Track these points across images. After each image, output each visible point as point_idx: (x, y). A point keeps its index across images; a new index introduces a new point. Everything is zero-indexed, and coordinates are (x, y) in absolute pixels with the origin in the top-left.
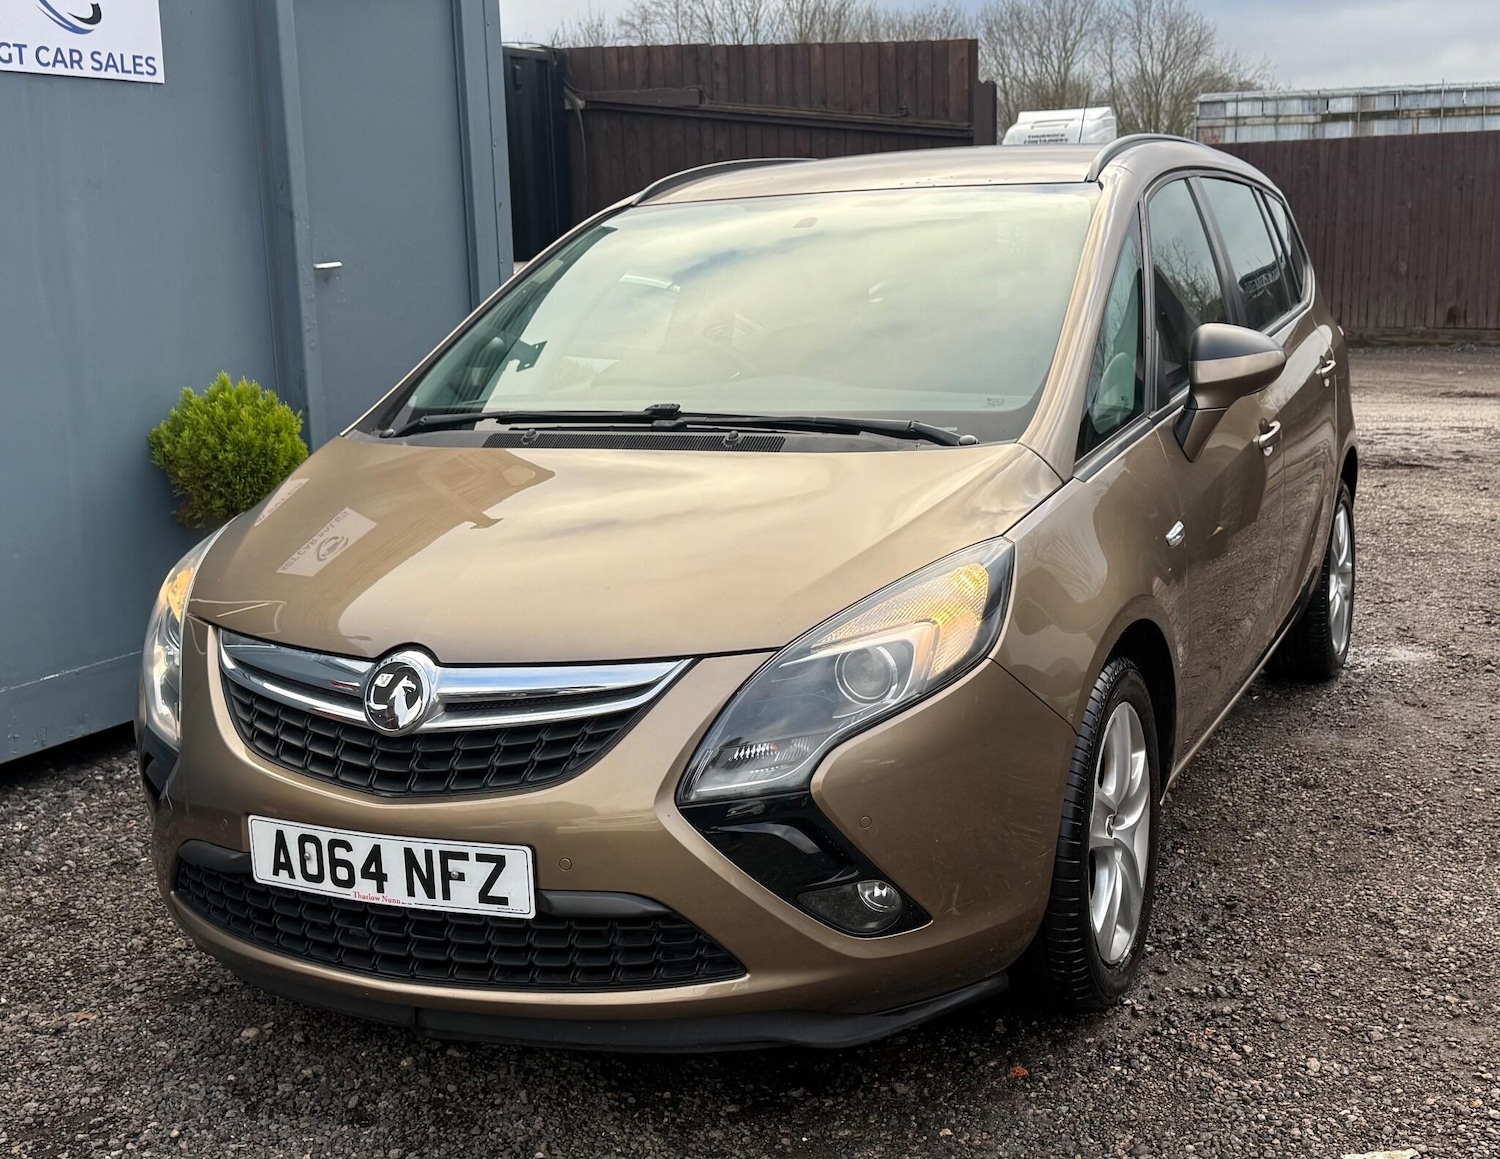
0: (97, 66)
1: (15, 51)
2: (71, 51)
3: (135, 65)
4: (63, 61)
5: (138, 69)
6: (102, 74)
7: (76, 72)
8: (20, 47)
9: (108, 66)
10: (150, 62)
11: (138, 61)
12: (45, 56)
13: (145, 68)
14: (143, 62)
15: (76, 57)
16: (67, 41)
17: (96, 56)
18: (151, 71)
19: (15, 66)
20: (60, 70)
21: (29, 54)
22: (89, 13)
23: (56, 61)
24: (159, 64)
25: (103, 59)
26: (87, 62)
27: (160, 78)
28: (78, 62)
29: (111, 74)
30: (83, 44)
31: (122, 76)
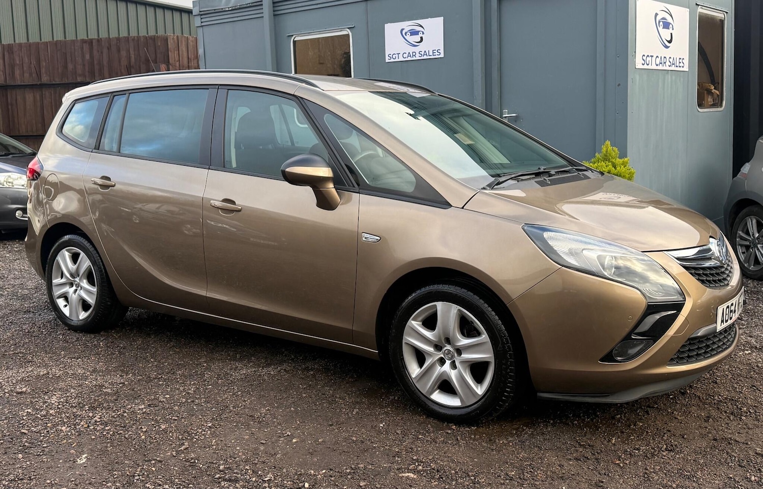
0: (421, 55)
1: (397, 55)
2: (413, 52)
3: (433, 53)
4: (410, 56)
5: (434, 54)
6: (422, 58)
7: (414, 58)
8: (398, 54)
10: (439, 51)
11: (434, 51)
12: (405, 55)
13: (437, 53)
14: (436, 51)
15: (414, 54)
16: (412, 49)
18: (439, 54)
19: (397, 60)
20: (409, 59)
21: (401, 56)
22: (419, 40)
23: (408, 56)
24: (442, 51)
25: (423, 53)
26: (418, 55)
27: (442, 55)
28: (415, 55)
29: (425, 57)
30: (417, 50)
31: (429, 57)
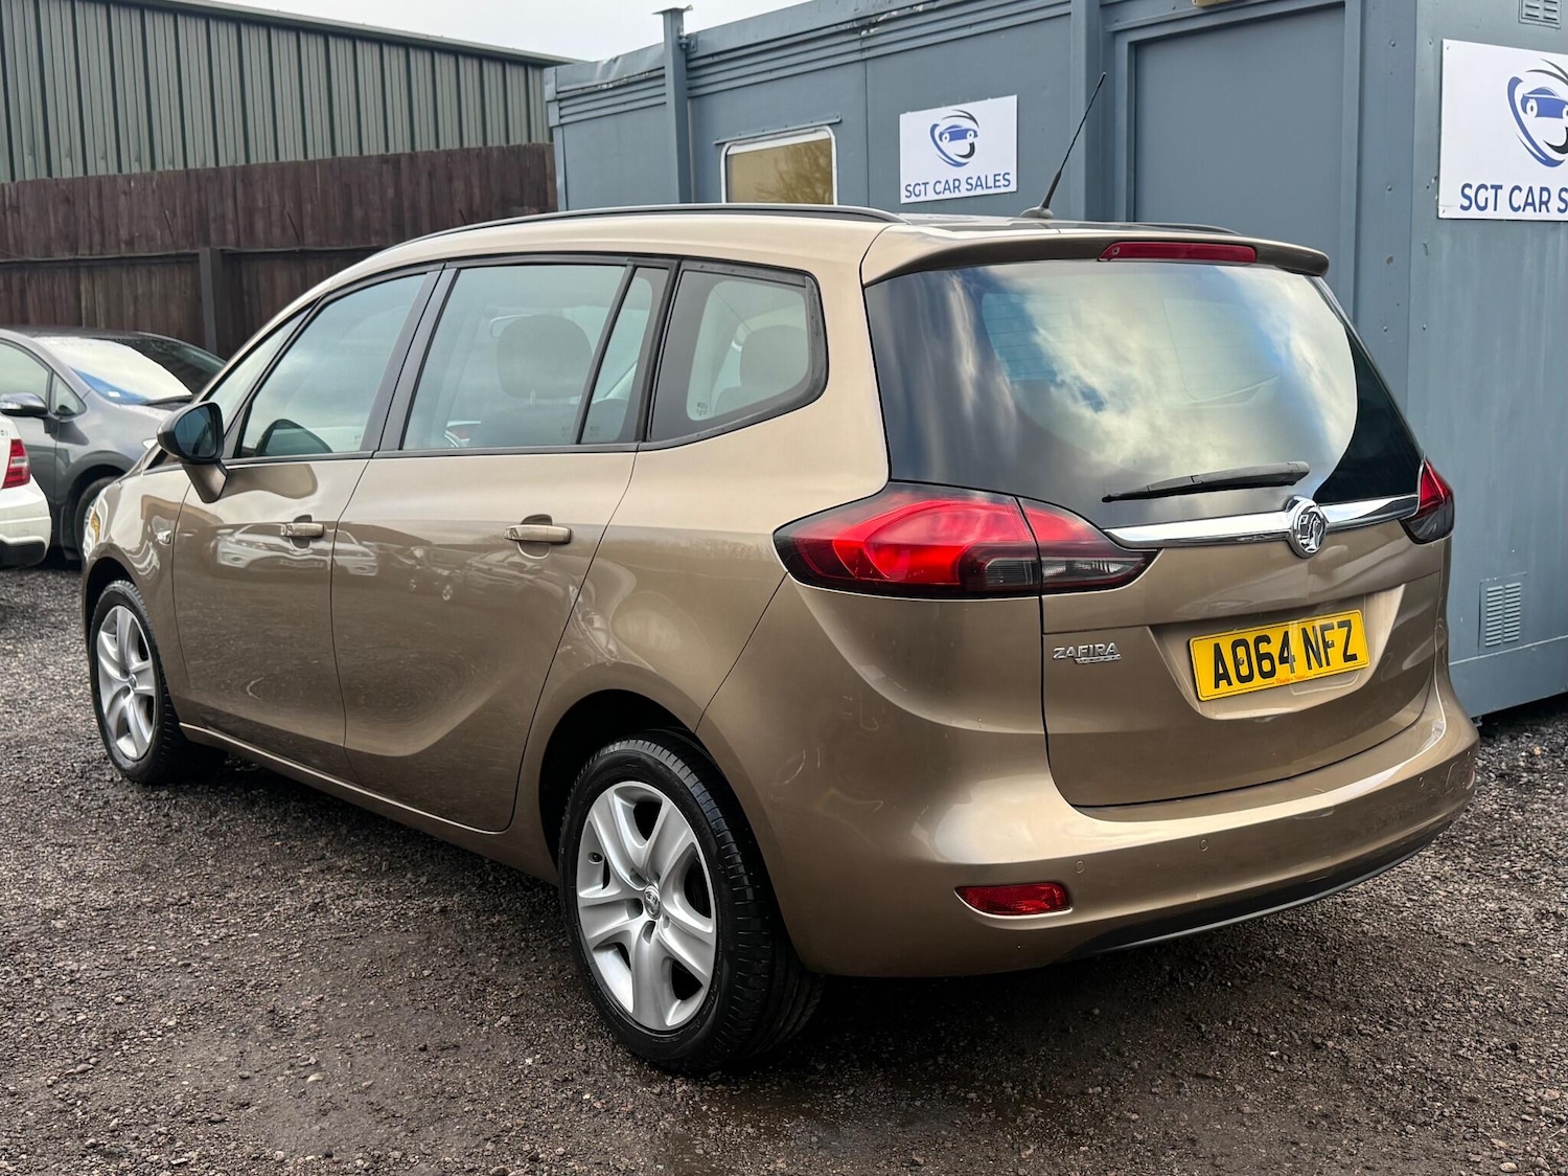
0: (969, 187)
1: (922, 187)
2: (954, 180)
3: (995, 181)
4: (950, 188)
5: (997, 184)
6: (974, 193)
7: (957, 194)
8: (923, 183)
9: (977, 186)
10: (1006, 177)
11: (997, 178)
12: (937, 186)
13: (1003, 182)
14: (1001, 178)
15: (957, 183)
16: (951, 173)
17: (970, 181)
18: (1007, 183)
19: (920, 199)
20: (947, 195)
21: (930, 188)
22: (968, 150)
23: (945, 189)
24: (1013, 177)
25: (973, 182)
26: (964, 186)
27: (1013, 187)
28: (959, 187)
29: (979, 191)
30: (961, 173)
31: (986, 192)
